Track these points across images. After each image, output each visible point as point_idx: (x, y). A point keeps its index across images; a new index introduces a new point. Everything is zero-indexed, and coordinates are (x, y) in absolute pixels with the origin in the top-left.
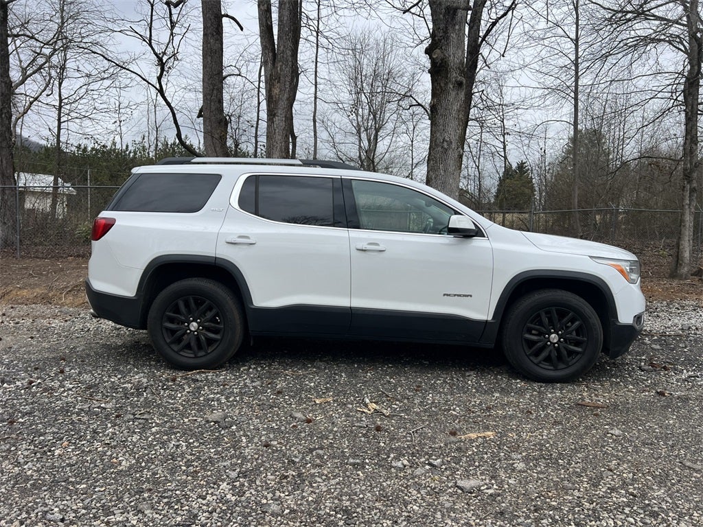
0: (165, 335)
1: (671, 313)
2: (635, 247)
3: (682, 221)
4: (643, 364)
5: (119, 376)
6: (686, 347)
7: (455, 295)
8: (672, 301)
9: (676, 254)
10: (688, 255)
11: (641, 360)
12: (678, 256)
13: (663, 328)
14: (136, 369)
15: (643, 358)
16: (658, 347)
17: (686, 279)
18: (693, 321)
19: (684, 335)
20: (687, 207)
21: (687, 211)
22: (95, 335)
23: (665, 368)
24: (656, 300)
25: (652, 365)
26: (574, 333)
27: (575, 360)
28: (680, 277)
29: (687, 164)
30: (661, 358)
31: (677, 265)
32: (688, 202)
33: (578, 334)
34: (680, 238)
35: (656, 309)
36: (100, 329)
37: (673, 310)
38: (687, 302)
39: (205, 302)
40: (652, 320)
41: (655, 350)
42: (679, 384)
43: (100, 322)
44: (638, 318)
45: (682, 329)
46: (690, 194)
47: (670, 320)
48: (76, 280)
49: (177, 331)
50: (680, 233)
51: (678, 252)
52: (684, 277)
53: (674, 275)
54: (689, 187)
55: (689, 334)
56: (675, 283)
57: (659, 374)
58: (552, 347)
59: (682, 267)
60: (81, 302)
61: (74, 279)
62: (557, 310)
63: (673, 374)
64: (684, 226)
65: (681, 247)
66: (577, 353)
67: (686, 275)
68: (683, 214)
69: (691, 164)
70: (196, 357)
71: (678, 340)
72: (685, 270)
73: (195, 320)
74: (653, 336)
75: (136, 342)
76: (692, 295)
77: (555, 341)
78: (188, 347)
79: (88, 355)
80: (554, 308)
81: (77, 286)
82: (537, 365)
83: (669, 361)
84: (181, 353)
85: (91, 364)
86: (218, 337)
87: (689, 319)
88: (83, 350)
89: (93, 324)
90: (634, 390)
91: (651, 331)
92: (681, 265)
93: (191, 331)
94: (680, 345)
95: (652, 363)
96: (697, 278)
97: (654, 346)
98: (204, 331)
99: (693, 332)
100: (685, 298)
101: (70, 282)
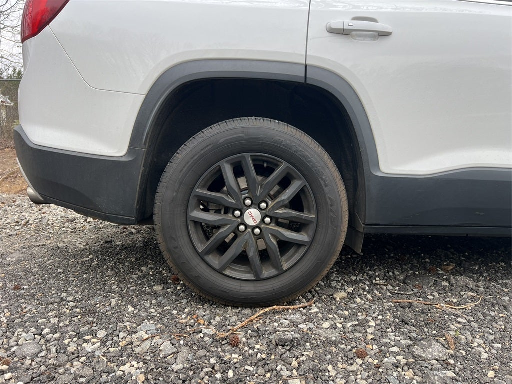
0: (194, 237)
5: (102, 334)
14: (131, 309)
22: (37, 231)
36: (45, 222)
39: (277, 166)
43: (43, 211)
48: (13, 168)
49: (219, 228)
60: (19, 189)
61: (10, 167)
70: (259, 279)
73: (256, 204)
75: (107, 242)
78: (242, 259)
79: (28, 272)
81: (13, 173)
84: (227, 272)
85: (33, 296)
86: (302, 237)
88: (19, 261)
89: (33, 213)
93: (247, 226)
98: (273, 227)
101: (6, 169)
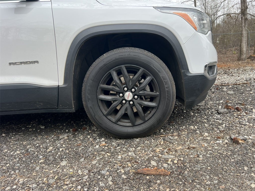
1: (239, 73)
2: (223, 51)
3: (242, 34)
4: (220, 107)
6: (251, 90)
7: (21, 63)
8: (239, 68)
9: (240, 50)
10: (245, 49)
11: (219, 104)
12: (241, 51)
13: (235, 81)
15: (221, 102)
16: (232, 92)
17: (245, 60)
18: (251, 76)
19: (247, 83)
20: (244, 27)
21: (244, 29)
23: (238, 109)
24: (231, 69)
25: (227, 107)
26: (148, 88)
27: (150, 115)
28: (243, 60)
29: (242, 7)
30: (234, 101)
31: (241, 54)
32: (244, 25)
33: (152, 90)
34: (241, 42)
35: (232, 72)
37: (240, 72)
38: (247, 68)
40: (229, 77)
41: (230, 95)
42: (251, 125)
44: (210, 68)
45: (246, 80)
46: (245, 20)
47: (239, 76)
50: (241, 40)
51: (241, 49)
52: (244, 59)
53: (239, 59)
54: (244, 18)
55: (251, 82)
56: (240, 62)
57: (233, 115)
58: (127, 105)
59: (243, 55)
62: (127, 68)
63: (245, 114)
64: (243, 36)
65: (242, 46)
66: (153, 108)
67: (245, 58)
68: (242, 31)
69: (244, 7)
71: (245, 87)
72: (244, 56)
74: (229, 86)
76: (249, 65)
77: (130, 99)
80: (123, 66)
82: (116, 123)
83: (240, 102)
87: (250, 75)
90: (209, 138)
91: (228, 83)
92: (242, 54)
94: (247, 89)
95: (227, 106)
96: (249, 60)
97: (229, 92)
99: (253, 81)
100: (246, 66)
